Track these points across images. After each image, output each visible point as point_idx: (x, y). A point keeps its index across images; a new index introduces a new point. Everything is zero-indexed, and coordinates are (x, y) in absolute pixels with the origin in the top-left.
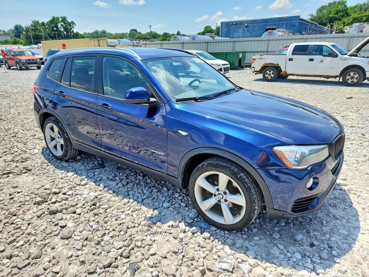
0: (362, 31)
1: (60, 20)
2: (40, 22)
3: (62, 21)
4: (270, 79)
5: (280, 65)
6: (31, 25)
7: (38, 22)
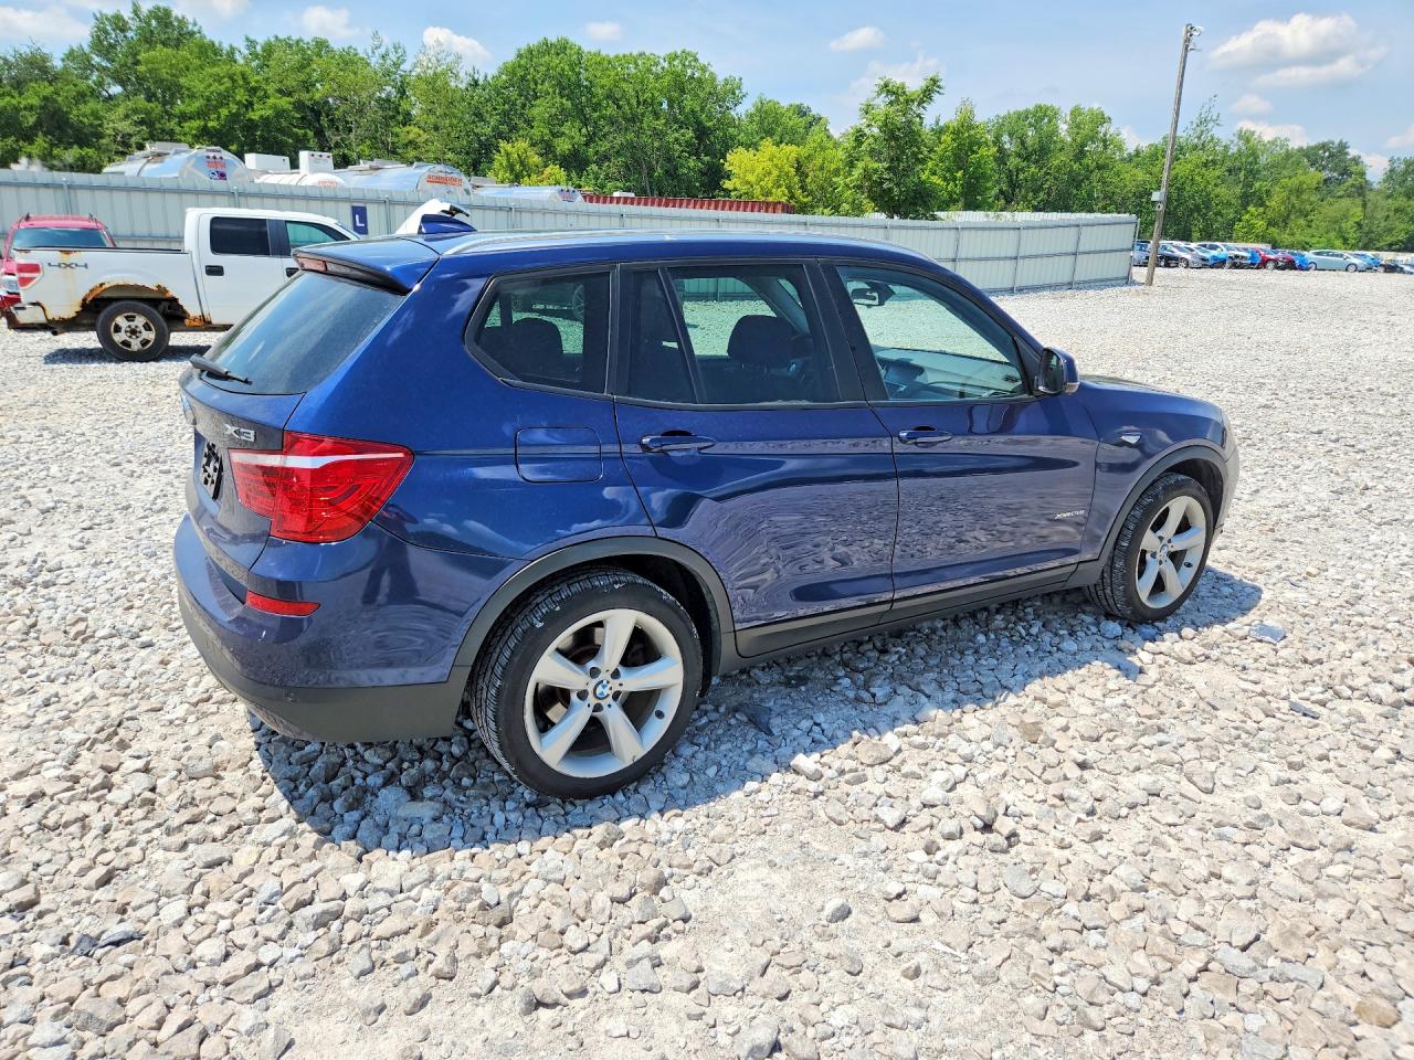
0: (223, 176)
4: (139, 352)
5: (172, 293)
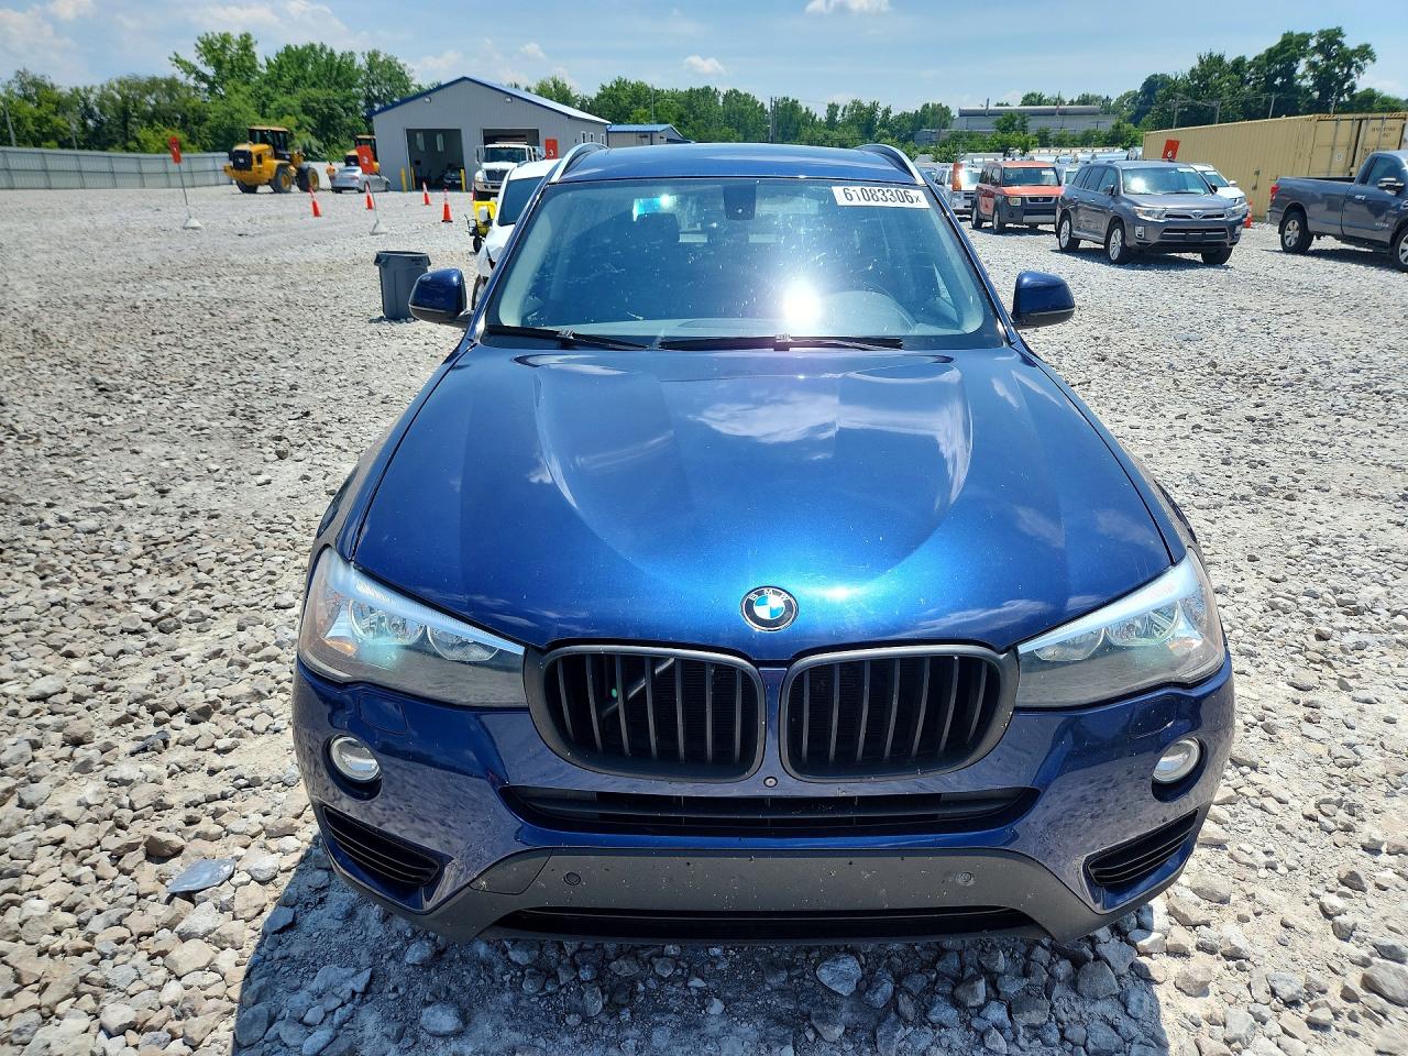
1: (1313, 43)
2: (1229, 59)
3: (1320, 48)
6: (1193, 70)
7: (1220, 59)
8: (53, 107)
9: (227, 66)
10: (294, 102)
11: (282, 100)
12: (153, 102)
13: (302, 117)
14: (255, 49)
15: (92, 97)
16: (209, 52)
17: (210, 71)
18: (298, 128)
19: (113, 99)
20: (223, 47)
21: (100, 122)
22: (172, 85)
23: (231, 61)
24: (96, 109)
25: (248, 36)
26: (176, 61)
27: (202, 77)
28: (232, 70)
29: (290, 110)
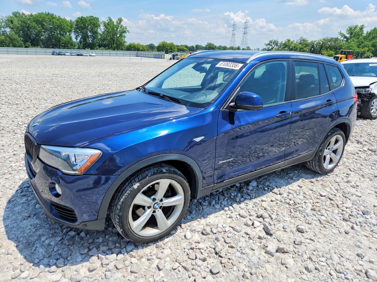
8: (305, 45)
9: (354, 34)
10: (370, 43)
11: (366, 43)
12: (329, 44)
13: (371, 48)
14: (364, 29)
15: (315, 43)
16: (350, 30)
17: (348, 36)
18: (368, 51)
19: (320, 43)
20: (355, 29)
21: (315, 49)
22: (337, 39)
23: (355, 33)
24: (315, 46)
25: (363, 26)
26: (340, 33)
27: (345, 37)
28: (355, 35)
29: (367, 46)
